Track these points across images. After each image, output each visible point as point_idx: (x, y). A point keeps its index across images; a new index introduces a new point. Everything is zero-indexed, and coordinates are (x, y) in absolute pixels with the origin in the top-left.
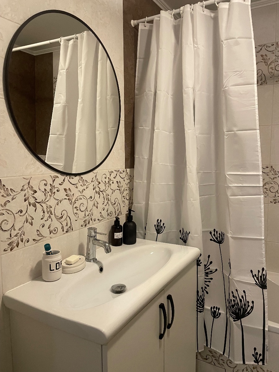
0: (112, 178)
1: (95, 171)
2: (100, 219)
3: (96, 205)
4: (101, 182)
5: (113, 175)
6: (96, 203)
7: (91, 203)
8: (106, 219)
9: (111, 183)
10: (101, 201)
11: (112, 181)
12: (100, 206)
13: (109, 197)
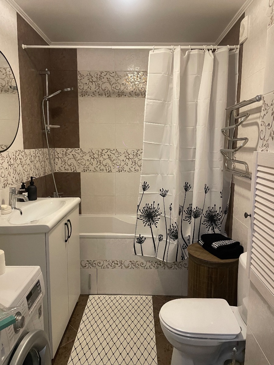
0: (17, 155)
1: (7, 150)
2: (12, 183)
3: (9, 174)
4: (11, 158)
5: (17, 154)
6: (9, 172)
7: (7, 172)
8: (15, 184)
9: (16, 159)
10: (12, 171)
11: (17, 158)
12: (12, 175)
13: (16, 169)
